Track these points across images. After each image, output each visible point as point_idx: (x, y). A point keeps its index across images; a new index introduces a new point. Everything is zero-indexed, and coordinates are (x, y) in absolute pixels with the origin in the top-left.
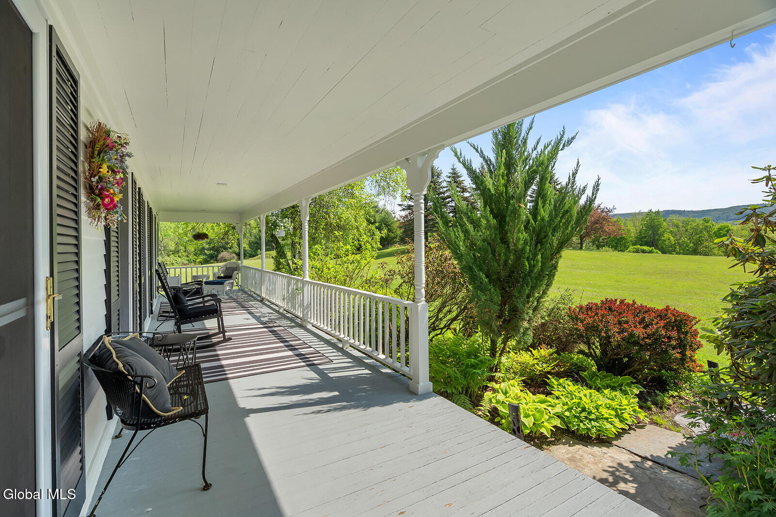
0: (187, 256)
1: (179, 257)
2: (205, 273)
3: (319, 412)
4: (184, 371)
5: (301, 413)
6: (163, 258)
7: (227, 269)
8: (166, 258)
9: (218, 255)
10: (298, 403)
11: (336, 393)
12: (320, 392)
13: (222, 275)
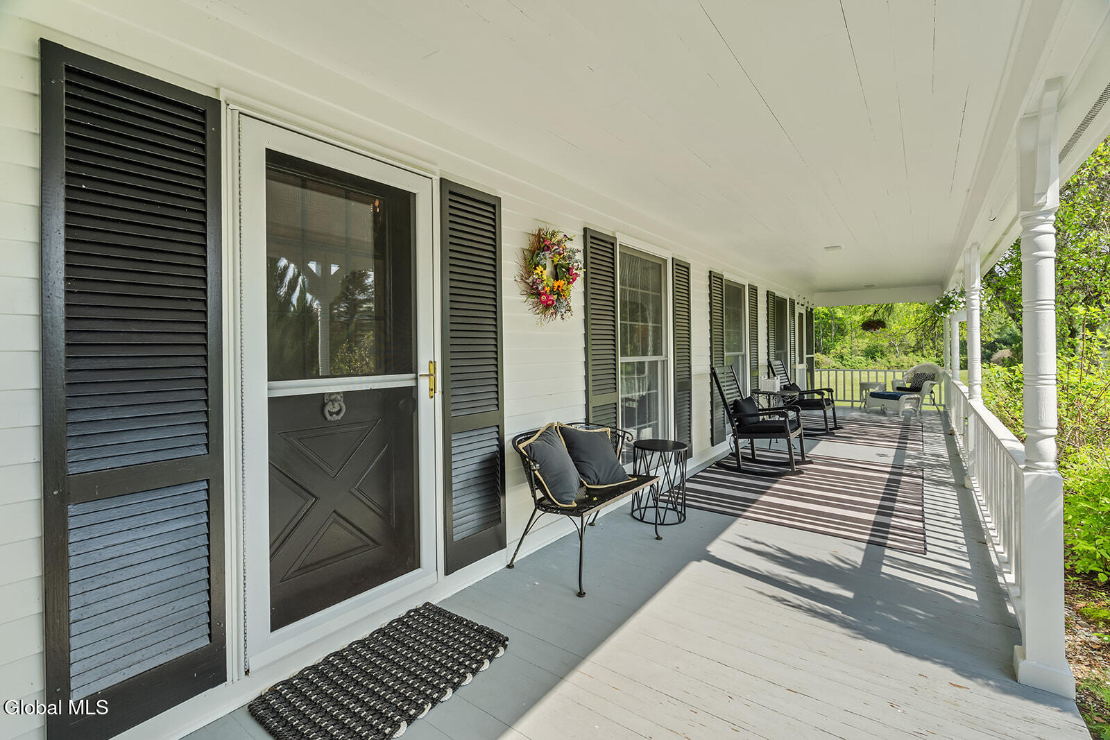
0: (937, 356)
1: (923, 356)
2: (881, 380)
3: (782, 601)
4: (636, 479)
5: (757, 589)
6: (897, 357)
7: (917, 376)
8: (903, 357)
9: (992, 354)
10: (774, 577)
11: (850, 595)
12: (827, 581)
13: (908, 385)
